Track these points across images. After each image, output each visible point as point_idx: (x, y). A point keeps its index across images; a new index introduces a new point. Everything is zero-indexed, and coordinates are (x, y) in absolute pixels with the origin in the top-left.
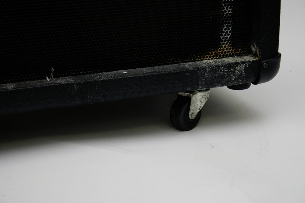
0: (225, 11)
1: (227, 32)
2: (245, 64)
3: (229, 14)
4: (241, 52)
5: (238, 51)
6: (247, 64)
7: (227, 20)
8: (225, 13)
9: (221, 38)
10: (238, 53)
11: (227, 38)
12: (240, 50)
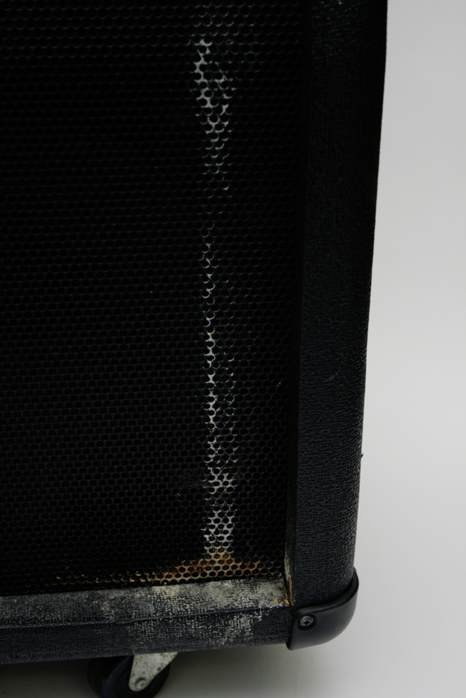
0: (217, 484)
1: (221, 526)
2: (254, 615)
3: (225, 490)
4: (260, 569)
5: (252, 566)
6: (259, 615)
7: (220, 502)
8: (216, 488)
9: (205, 539)
10: (251, 570)
11: (222, 538)
12: (256, 564)
